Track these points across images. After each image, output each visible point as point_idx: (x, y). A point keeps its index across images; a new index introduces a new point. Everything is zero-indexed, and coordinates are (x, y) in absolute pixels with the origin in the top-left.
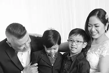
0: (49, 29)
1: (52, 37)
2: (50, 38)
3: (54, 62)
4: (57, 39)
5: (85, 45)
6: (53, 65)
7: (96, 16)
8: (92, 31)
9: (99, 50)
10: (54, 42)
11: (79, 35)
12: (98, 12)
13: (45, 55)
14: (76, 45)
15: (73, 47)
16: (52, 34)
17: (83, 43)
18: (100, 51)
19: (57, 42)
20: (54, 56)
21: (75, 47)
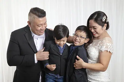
0: (60, 25)
1: (62, 31)
2: (60, 31)
3: (62, 52)
4: (66, 33)
5: (87, 40)
6: (61, 54)
9: (98, 45)
10: (63, 36)
11: (83, 31)
13: (55, 45)
14: (79, 39)
15: (76, 40)
16: (62, 28)
17: (86, 39)
18: (100, 46)
19: (66, 35)
20: (62, 47)
21: (78, 41)
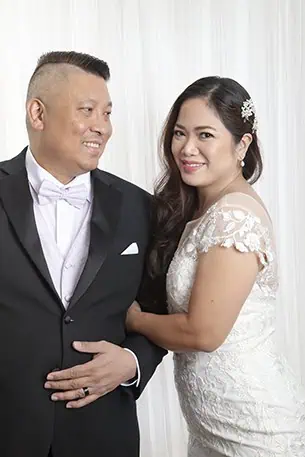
7: (207, 98)
8: (185, 155)
12: (216, 87)
